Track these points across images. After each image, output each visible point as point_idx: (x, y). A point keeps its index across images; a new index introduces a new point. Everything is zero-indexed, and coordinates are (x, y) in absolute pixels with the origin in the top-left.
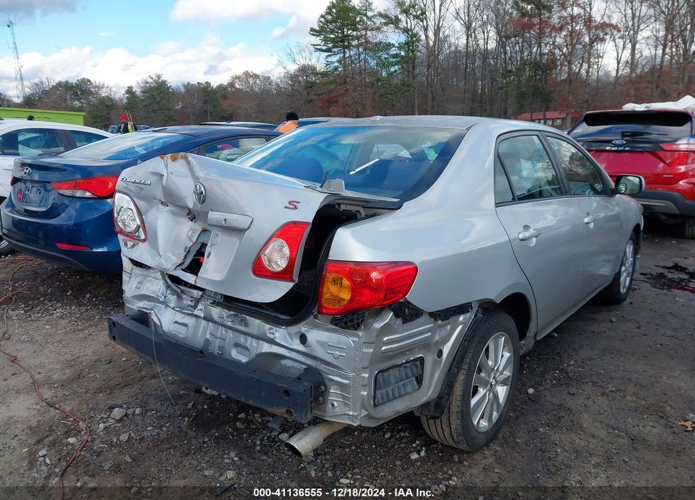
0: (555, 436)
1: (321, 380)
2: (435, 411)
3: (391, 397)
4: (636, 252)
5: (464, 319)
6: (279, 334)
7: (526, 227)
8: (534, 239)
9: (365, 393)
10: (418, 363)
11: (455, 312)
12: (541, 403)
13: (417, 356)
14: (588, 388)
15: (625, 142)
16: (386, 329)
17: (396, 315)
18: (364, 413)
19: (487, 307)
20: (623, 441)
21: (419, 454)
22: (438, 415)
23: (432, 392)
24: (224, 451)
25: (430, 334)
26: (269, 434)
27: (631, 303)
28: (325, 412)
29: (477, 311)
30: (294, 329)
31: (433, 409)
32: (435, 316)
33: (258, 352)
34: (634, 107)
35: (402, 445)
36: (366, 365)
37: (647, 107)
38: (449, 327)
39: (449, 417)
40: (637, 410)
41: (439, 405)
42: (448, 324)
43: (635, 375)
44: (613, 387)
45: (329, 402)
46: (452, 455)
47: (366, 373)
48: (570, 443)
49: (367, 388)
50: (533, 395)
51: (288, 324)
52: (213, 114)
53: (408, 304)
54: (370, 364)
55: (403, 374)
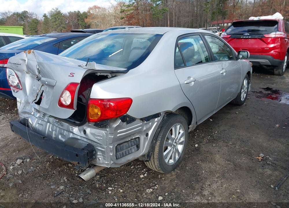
0: (203, 165)
1: (94, 149)
2: (147, 158)
3: (125, 154)
4: (248, 83)
5: (157, 120)
6: (76, 130)
7: (189, 77)
8: (193, 83)
9: (112, 154)
10: (137, 139)
11: (152, 117)
12: (200, 150)
13: (136, 137)
14: (221, 143)
15: (249, 34)
16: (118, 127)
17: (123, 121)
18: (112, 162)
19: (169, 114)
20: (231, 166)
21: (144, 175)
22: (148, 160)
23: (145, 151)
24: (62, 177)
25: (141, 127)
26: (82, 169)
27: (246, 105)
28: (96, 162)
29: (164, 116)
30: (81, 127)
31: (146, 157)
32: (142, 119)
33: (69, 137)
34: (254, 18)
35: (138, 171)
36: (111, 143)
37: (259, 18)
38: (150, 124)
39: (154, 160)
40: (239, 152)
41: (149, 155)
42: (150, 122)
43: (241, 137)
44: (231, 143)
45: (98, 158)
46: (158, 175)
47: (111, 146)
48: (209, 168)
49: (112, 152)
50: (197, 147)
51: (79, 125)
52: (82, 25)
53: (128, 116)
54: (113, 142)
55: (130, 145)
